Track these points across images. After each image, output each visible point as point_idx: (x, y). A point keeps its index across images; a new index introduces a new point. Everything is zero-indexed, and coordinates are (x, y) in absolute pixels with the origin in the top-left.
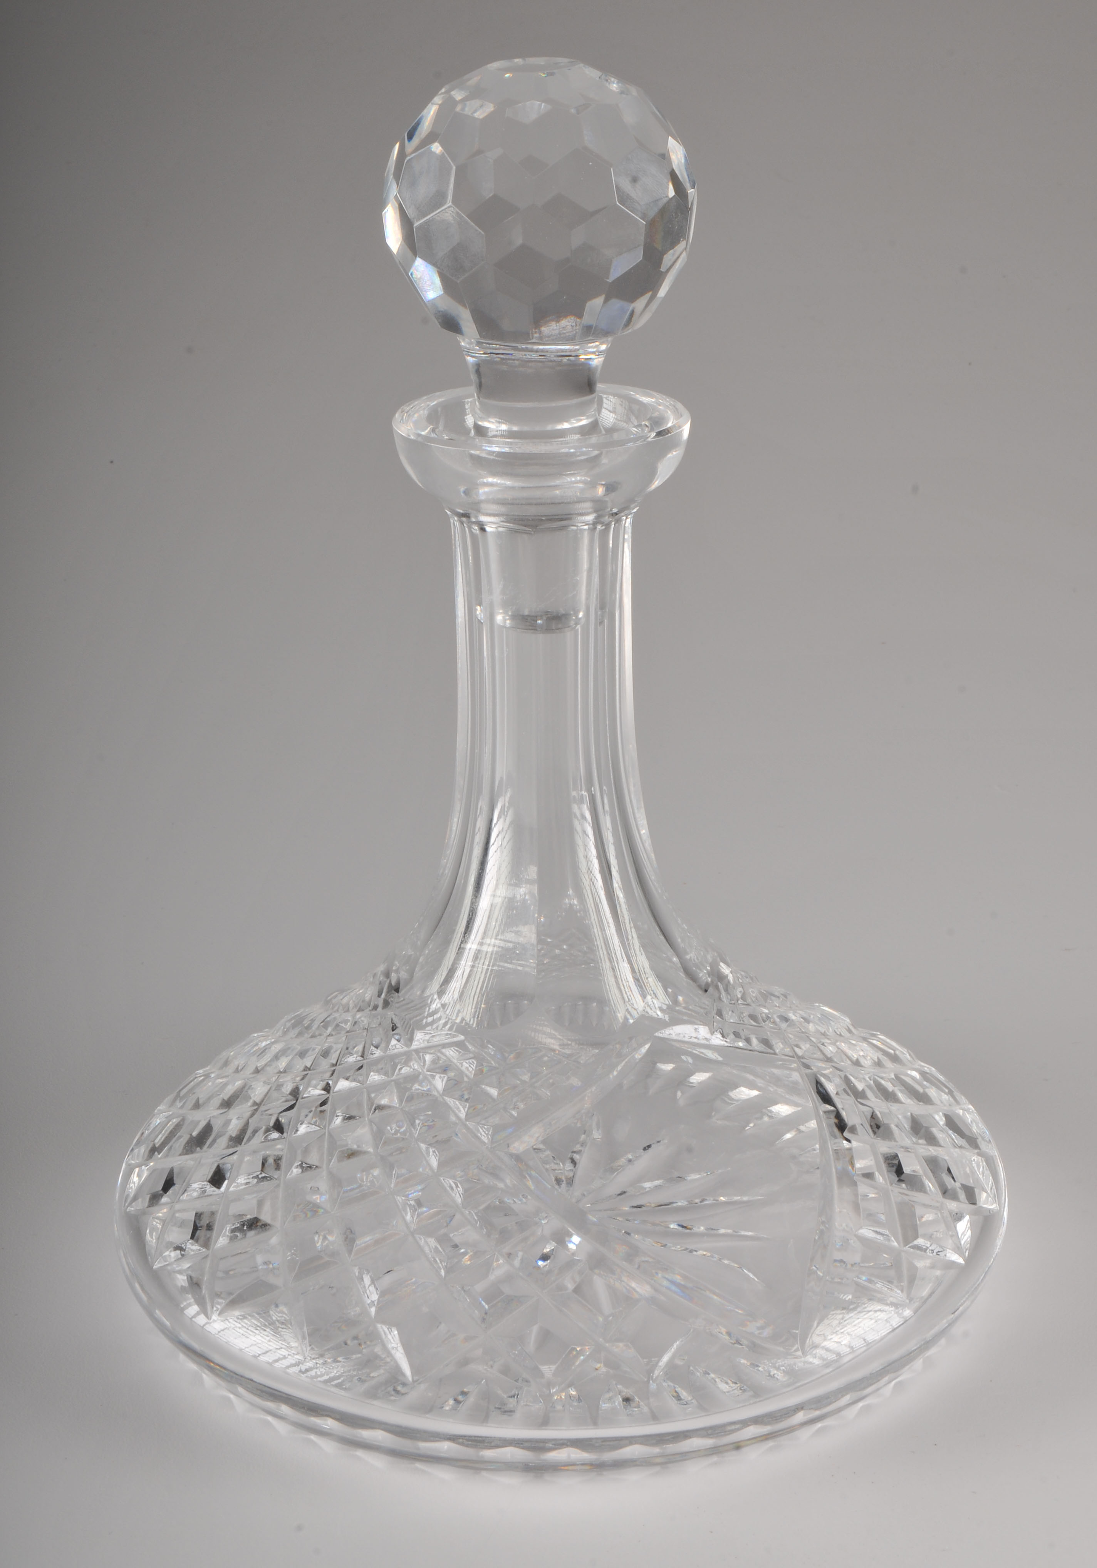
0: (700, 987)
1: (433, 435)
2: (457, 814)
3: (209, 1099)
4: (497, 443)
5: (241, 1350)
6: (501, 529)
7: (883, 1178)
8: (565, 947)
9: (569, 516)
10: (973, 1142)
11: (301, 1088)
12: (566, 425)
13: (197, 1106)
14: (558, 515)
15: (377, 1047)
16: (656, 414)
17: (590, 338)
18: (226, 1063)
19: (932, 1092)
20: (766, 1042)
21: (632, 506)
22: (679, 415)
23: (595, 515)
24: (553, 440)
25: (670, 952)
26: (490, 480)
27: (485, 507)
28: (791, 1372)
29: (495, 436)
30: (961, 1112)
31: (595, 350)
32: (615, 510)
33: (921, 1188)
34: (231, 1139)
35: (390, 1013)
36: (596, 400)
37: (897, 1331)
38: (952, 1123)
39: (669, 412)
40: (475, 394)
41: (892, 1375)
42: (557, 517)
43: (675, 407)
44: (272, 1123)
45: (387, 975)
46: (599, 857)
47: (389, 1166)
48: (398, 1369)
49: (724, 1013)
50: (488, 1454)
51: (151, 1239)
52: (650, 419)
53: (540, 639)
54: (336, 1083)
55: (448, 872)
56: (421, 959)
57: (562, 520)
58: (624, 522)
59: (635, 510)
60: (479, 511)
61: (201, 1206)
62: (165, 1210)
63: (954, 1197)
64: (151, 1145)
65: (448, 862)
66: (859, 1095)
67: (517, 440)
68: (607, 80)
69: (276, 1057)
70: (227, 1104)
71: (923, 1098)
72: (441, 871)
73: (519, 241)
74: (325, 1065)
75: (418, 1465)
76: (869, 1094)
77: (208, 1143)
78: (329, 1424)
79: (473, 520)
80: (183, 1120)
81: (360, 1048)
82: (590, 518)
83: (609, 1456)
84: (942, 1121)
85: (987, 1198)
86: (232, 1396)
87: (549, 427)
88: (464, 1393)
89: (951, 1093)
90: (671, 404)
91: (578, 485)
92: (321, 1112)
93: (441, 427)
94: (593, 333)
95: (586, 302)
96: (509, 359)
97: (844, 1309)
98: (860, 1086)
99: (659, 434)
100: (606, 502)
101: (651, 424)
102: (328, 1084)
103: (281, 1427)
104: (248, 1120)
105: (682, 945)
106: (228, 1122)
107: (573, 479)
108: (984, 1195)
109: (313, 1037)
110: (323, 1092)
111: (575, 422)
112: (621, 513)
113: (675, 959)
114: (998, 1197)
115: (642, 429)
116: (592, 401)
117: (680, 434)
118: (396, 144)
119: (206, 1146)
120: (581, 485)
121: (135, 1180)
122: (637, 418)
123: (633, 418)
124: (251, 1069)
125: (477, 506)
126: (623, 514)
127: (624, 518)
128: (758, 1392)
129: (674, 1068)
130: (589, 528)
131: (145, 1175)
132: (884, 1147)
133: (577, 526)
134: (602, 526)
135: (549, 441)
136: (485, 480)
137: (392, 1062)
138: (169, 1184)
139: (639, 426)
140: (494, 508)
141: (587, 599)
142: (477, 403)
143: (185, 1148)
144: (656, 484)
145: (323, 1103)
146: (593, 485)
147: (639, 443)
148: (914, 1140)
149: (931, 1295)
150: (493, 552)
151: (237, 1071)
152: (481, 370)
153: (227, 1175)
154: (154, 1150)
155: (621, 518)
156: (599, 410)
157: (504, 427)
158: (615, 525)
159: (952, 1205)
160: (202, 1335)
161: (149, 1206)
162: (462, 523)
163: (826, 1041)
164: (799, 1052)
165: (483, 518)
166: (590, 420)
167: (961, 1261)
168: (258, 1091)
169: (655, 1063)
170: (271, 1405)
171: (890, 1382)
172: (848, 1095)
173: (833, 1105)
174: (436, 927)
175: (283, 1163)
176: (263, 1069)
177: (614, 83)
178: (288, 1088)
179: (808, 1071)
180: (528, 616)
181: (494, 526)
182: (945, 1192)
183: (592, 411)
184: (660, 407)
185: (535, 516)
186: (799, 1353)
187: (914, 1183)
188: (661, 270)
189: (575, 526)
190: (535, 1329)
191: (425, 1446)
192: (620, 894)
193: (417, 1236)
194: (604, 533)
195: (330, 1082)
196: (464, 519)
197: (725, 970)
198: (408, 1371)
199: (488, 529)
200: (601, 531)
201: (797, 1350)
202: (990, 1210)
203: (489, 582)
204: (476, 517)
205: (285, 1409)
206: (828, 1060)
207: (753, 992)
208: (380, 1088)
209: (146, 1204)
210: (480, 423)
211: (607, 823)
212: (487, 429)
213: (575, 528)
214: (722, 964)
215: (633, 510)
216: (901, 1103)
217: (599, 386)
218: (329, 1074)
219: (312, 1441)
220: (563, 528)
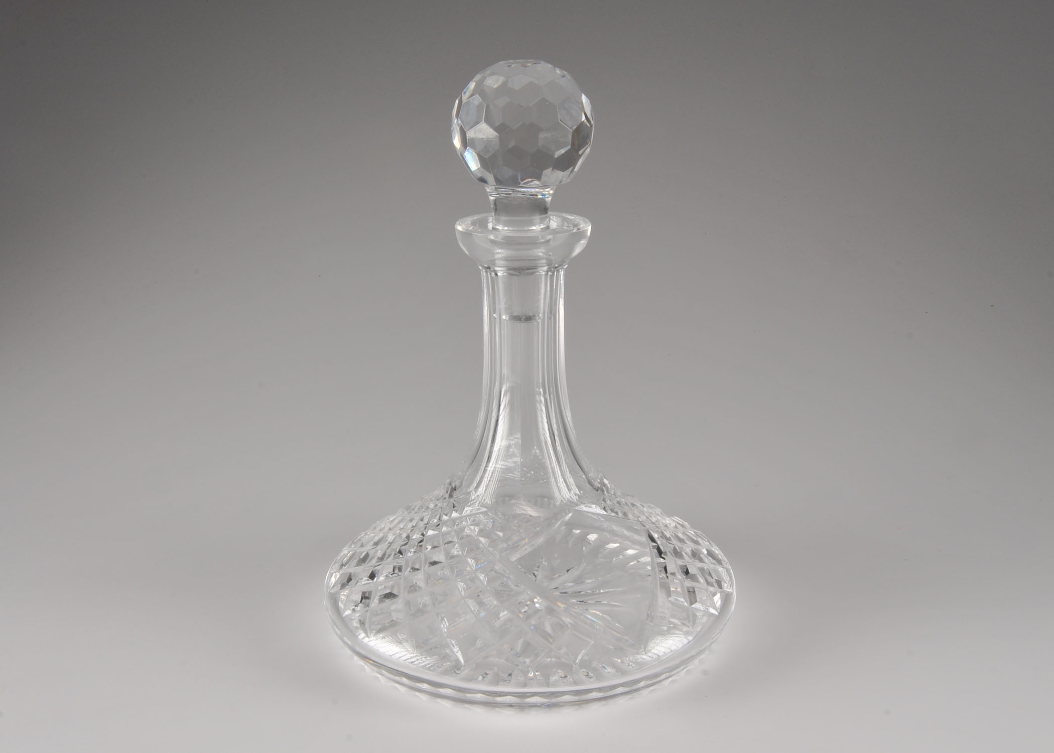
0: (595, 489)
1: (474, 230)
2: (483, 411)
3: (368, 542)
5: (384, 653)
6: (504, 274)
7: (680, 576)
8: (532, 472)
9: (535, 267)
10: (719, 562)
11: (411, 536)
12: (535, 227)
13: (362, 546)
15: (446, 515)
16: (576, 223)
18: (375, 528)
19: (700, 540)
20: (625, 514)
21: (564, 264)
22: (586, 224)
23: (547, 267)
25: (581, 473)
26: (500, 250)
27: (497, 262)
28: (636, 663)
30: (713, 549)
31: (548, 193)
32: (556, 265)
33: (698, 581)
34: (378, 558)
35: (452, 500)
36: (548, 216)
37: (686, 646)
38: (710, 554)
39: (582, 222)
40: (493, 214)
41: (685, 666)
42: (530, 267)
43: (584, 220)
44: (397, 551)
45: (450, 484)
46: (549, 430)
47: (452, 568)
48: (457, 660)
49: (606, 500)
50: (499, 699)
51: (341, 605)
52: (573, 225)
53: (521, 326)
54: (427, 532)
55: (478, 437)
56: (466, 477)
57: (532, 269)
58: (560, 272)
59: (565, 267)
60: (494, 265)
61: (365, 589)
62: (347, 591)
63: (712, 585)
64: (341, 563)
65: (478, 433)
66: (668, 539)
68: (555, 70)
69: (399, 523)
70: (376, 544)
71: (696, 543)
72: (475, 437)
73: (514, 143)
74: (422, 524)
75: (466, 706)
76: (672, 538)
77: (368, 561)
78: (425, 686)
79: (492, 270)
80: (356, 552)
81: (438, 517)
82: (545, 268)
83: (554, 700)
84: (705, 552)
85: (727, 586)
86: (379, 676)
88: (486, 674)
89: (708, 541)
90: (582, 219)
92: (421, 546)
93: (477, 228)
96: (509, 197)
97: (662, 635)
98: (668, 536)
100: (552, 261)
102: (423, 533)
103: (402, 689)
104: (386, 551)
105: (587, 470)
106: (376, 552)
107: (538, 250)
108: (726, 585)
109: (416, 513)
110: (421, 536)
111: (539, 226)
113: (584, 476)
114: (731, 586)
115: (569, 228)
116: (546, 218)
117: (587, 232)
119: (367, 562)
120: (542, 253)
121: (333, 580)
124: (387, 528)
125: (493, 262)
126: (560, 268)
127: (561, 270)
128: (622, 672)
129: (580, 532)
130: (545, 274)
131: (338, 576)
132: (680, 562)
134: (551, 273)
136: (497, 251)
137: (454, 521)
138: (350, 580)
139: (568, 226)
140: (502, 262)
141: (544, 307)
142: (494, 218)
143: (357, 564)
144: (575, 253)
145: (421, 541)
148: (694, 560)
149: (700, 631)
150: (501, 286)
151: (381, 530)
152: (497, 203)
153: (376, 575)
154: (342, 565)
155: (559, 270)
156: (549, 221)
157: (506, 228)
158: (556, 273)
159: (711, 589)
160: (366, 647)
161: (340, 589)
162: (487, 272)
163: (651, 515)
164: (640, 520)
165: (496, 269)
166: (545, 226)
167: (716, 613)
168: (391, 538)
169: (572, 530)
170: (398, 678)
171: (683, 669)
172: (663, 538)
173: (656, 543)
174: (473, 461)
175: (403, 569)
176: (393, 528)
177: (558, 71)
178: (404, 535)
179: (644, 528)
180: (517, 316)
181: (502, 272)
182: (708, 583)
183: (546, 221)
184: (578, 221)
185: (521, 267)
186: (644, 653)
187: (693, 578)
188: (578, 156)
190: (521, 641)
191: (469, 696)
192: (559, 448)
193: (466, 600)
194: (552, 276)
195: (424, 533)
196: (488, 270)
197: (606, 481)
198: (462, 661)
199: (499, 274)
200: (550, 275)
201: (642, 651)
202: (729, 592)
203: (499, 299)
204: (494, 268)
205: (405, 680)
206: (653, 523)
207: (619, 493)
208: (448, 533)
209: (339, 589)
210: (495, 227)
211: (553, 415)
212: (498, 229)
213: (538, 273)
214: (605, 479)
216: (687, 543)
217: (550, 210)
218: (423, 529)
219: (416, 695)
220: (533, 273)
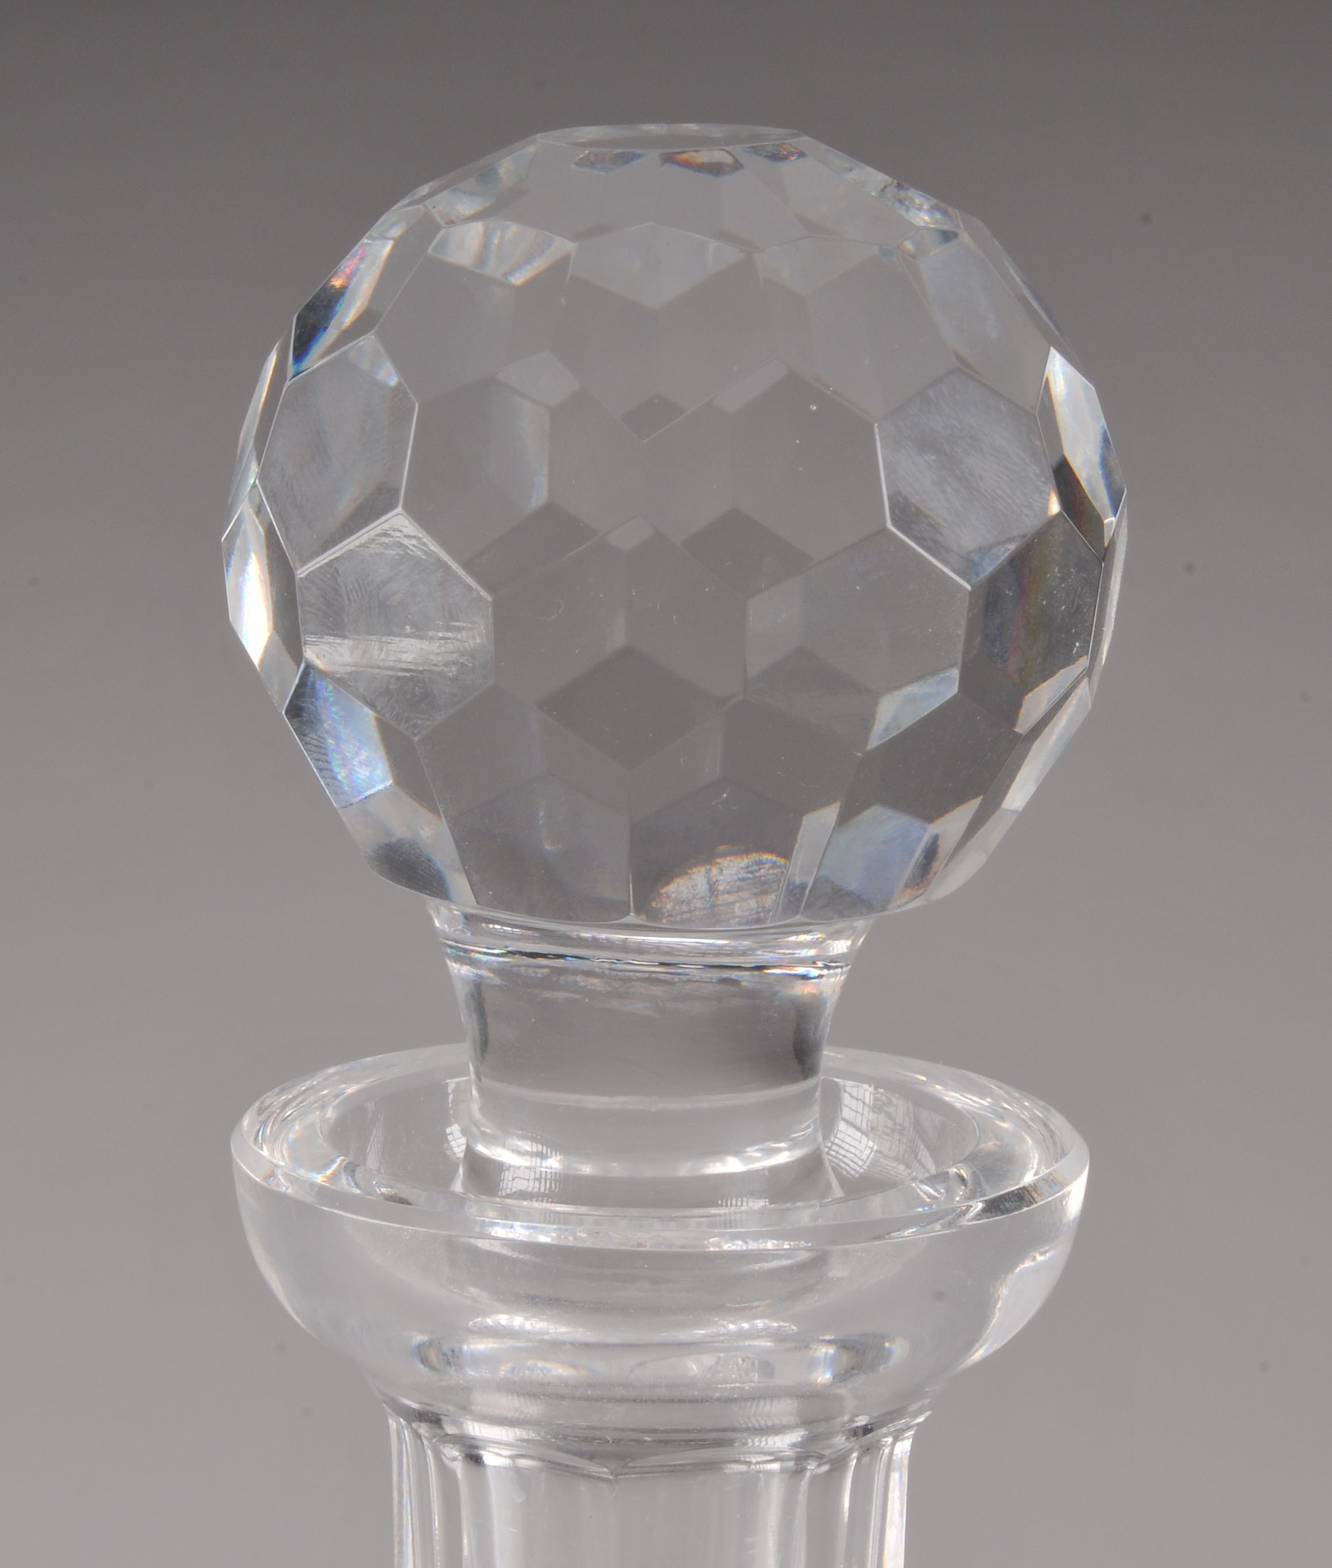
1: (345, 1183)
4: (527, 1217)
6: (524, 1463)
9: (730, 1435)
12: (732, 1165)
14: (688, 1431)
16: (992, 1146)
17: (798, 918)
21: (914, 1407)
22: (1055, 1151)
23: (803, 1433)
24: (689, 1212)
26: (503, 1319)
27: (481, 1400)
29: (523, 1195)
31: (812, 952)
32: (862, 1421)
36: (818, 1094)
39: (1029, 1140)
40: (471, 1068)
42: (683, 1436)
43: (1046, 1125)
52: (971, 1159)
57: (701, 1444)
58: (887, 1451)
59: (921, 1419)
60: (465, 1408)
67: (583, 1209)
68: (901, 202)
73: (617, 638)
79: (450, 1430)
82: (785, 1442)
87: (684, 1170)
90: (1034, 1118)
91: (756, 1343)
93: (372, 1161)
94: (808, 906)
95: (802, 815)
96: (576, 972)
99: (994, 1207)
100: (839, 1398)
101: (974, 1174)
107: (746, 1325)
111: (758, 1154)
112: (883, 1426)
115: (949, 1191)
116: (806, 1099)
117: (1058, 1207)
118: (269, 352)
120: (766, 1344)
122: (935, 1153)
123: (925, 1155)
126: (884, 1430)
127: (890, 1440)
130: (782, 1471)
133: (749, 1463)
134: (819, 1466)
135: (678, 1213)
136: (489, 1321)
139: (939, 1178)
142: (475, 1093)
144: (979, 1354)
146: (802, 1343)
147: (937, 1228)
152: (490, 998)
155: (879, 1441)
156: (828, 1126)
157: (554, 1163)
158: (859, 1459)
162: (417, 1437)
165: (475, 1429)
166: (798, 1153)
177: (920, 209)
181: (506, 1452)
183: (807, 1127)
184: (1005, 1125)
185: (623, 1430)
188: (1017, 730)
189: (739, 1462)
196: (423, 1429)
199: (490, 1458)
200: (814, 1478)
204: (458, 1424)
210: (481, 1148)
212: (499, 1167)
215: (916, 1416)
217: (830, 1056)
220: (712, 1466)
